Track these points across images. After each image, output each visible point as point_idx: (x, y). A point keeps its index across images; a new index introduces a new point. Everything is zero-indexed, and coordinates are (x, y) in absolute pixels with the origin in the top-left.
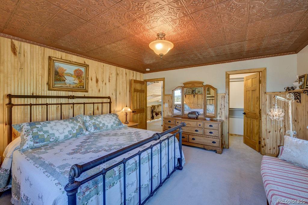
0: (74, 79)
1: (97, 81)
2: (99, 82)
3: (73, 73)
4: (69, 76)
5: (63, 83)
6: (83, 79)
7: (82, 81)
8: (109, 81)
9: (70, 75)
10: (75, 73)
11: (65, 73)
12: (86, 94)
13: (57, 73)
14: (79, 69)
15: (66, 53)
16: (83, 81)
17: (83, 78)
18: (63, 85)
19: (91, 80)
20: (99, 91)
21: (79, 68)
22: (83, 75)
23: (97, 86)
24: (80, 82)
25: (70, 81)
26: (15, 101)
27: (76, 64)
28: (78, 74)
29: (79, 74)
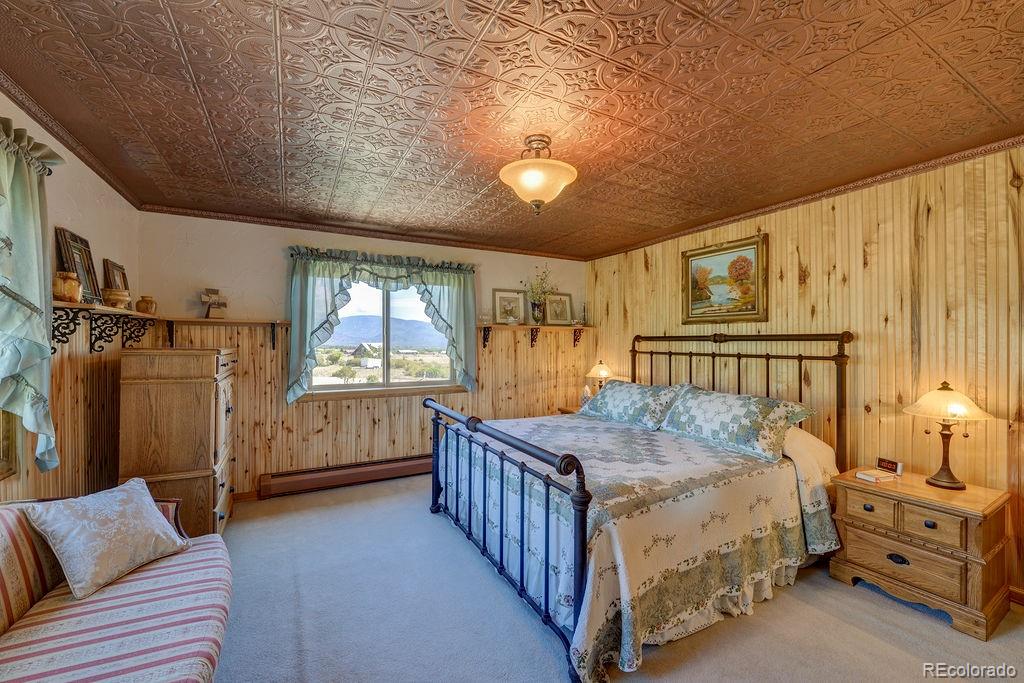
0: (728, 288)
1: (803, 277)
2: (812, 281)
3: (725, 273)
4: (718, 283)
5: (705, 305)
6: (752, 284)
7: (749, 289)
8: (865, 264)
9: (720, 280)
10: (730, 272)
11: (712, 280)
12: (764, 328)
13: (695, 283)
14: (740, 257)
15: (712, 228)
16: (752, 287)
17: (751, 279)
18: (707, 309)
19: (781, 277)
20: (813, 312)
21: (739, 254)
22: (753, 271)
23: (802, 295)
24: (745, 293)
25: (722, 294)
26: (643, 346)
27: (732, 244)
28: (739, 273)
29: (742, 271)
